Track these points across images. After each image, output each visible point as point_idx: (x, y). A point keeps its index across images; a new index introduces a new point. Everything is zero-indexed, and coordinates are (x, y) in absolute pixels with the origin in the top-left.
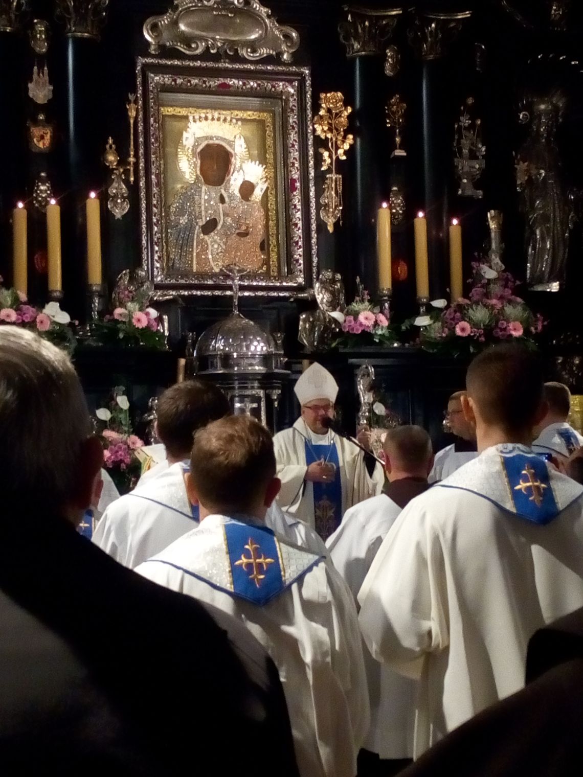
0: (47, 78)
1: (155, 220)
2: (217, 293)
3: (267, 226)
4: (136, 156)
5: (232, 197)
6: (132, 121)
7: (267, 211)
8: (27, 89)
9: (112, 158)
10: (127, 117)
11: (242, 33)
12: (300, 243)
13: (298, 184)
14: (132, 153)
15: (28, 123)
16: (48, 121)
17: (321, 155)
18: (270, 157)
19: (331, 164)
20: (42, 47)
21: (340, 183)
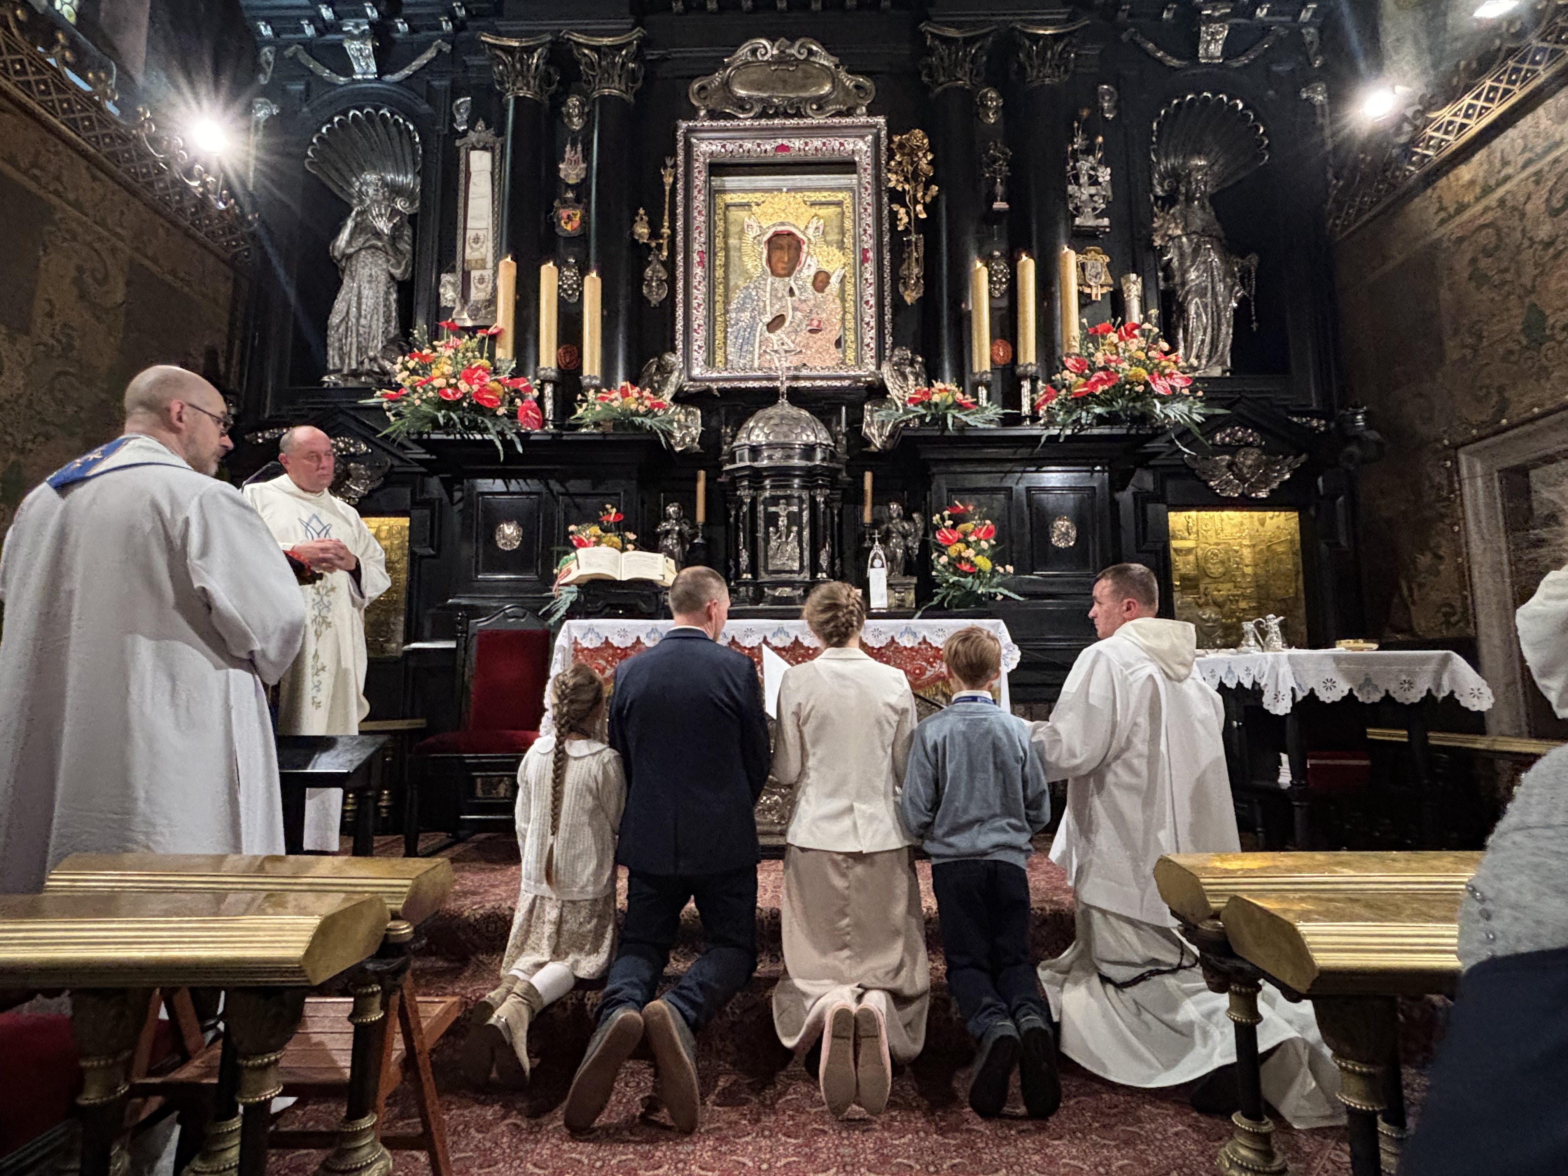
0: (580, 155)
1: (695, 303)
2: (765, 384)
3: (843, 320)
4: (673, 228)
5: (802, 288)
6: (667, 188)
7: (843, 300)
8: (558, 170)
9: (642, 230)
10: (663, 184)
11: (804, 87)
12: (873, 324)
13: (870, 255)
14: (666, 224)
15: (556, 203)
16: (578, 200)
17: (897, 212)
18: (848, 241)
19: (909, 223)
20: (577, 124)
21: (921, 244)
